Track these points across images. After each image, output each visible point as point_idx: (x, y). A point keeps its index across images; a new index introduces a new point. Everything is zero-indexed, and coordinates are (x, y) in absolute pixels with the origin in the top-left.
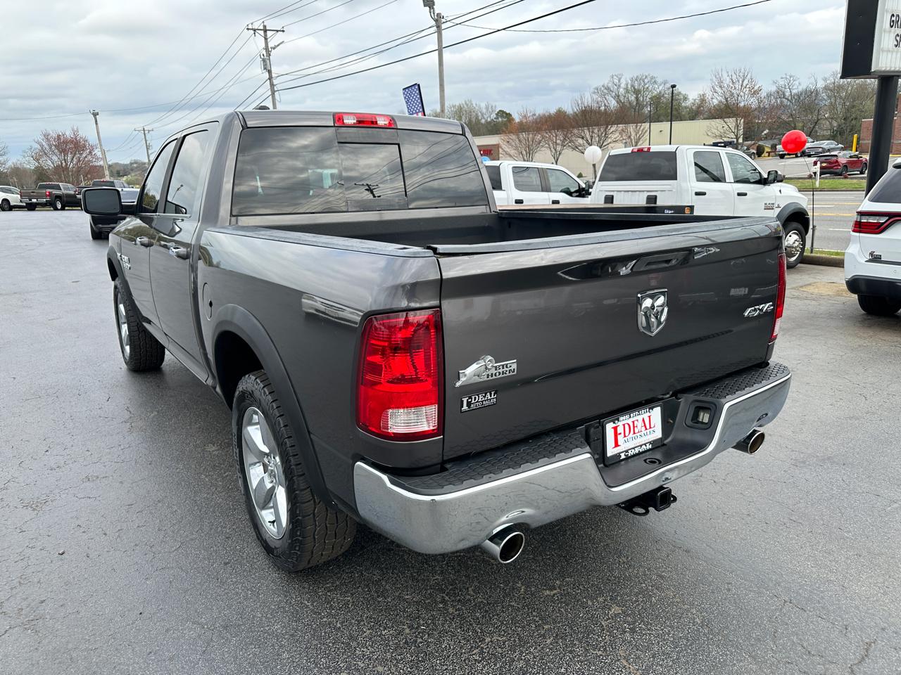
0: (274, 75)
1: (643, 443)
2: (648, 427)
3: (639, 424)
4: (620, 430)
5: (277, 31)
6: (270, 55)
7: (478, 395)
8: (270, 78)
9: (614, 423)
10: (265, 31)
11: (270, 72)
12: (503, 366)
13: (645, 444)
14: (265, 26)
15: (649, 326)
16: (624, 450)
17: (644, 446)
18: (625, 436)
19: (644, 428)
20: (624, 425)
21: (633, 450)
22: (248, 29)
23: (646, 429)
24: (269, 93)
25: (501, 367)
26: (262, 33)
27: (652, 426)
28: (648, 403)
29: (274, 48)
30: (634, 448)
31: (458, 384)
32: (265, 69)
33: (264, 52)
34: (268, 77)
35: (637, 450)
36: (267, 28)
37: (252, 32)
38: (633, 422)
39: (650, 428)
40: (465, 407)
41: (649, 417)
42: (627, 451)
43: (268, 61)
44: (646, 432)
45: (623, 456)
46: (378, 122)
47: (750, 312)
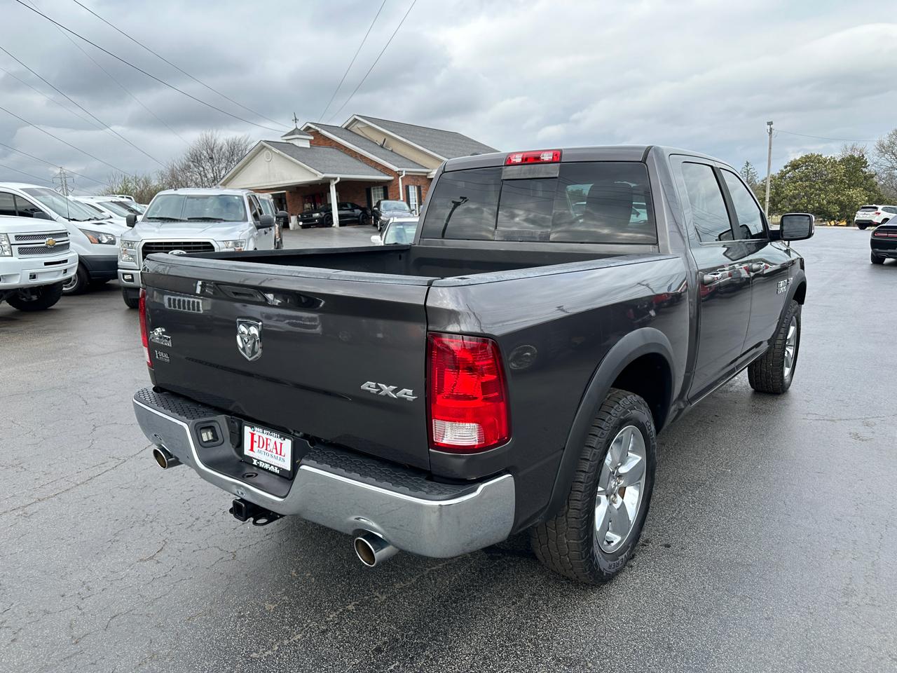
1: (273, 464)
2: (279, 452)
3: (272, 445)
4: (256, 438)
7: (161, 352)
9: (252, 429)
13: (274, 466)
16: (257, 458)
18: (259, 447)
19: (274, 451)
20: (259, 437)
21: (264, 464)
23: (277, 453)
25: (164, 338)
27: (283, 454)
28: (283, 432)
35: (267, 466)
38: (266, 439)
40: (157, 356)
41: (281, 444)
42: (259, 461)
44: (276, 455)
45: (255, 463)
46: (542, 158)
47: (369, 386)
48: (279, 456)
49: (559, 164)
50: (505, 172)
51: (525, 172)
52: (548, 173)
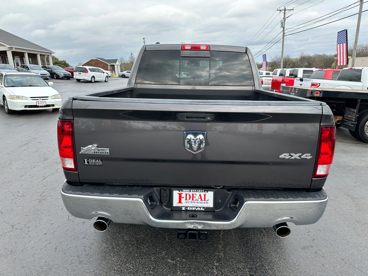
0: (285, 29)
1: (199, 206)
2: (203, 199)
3: (197, 197)
4: (183, 195)
5: (290, 10)
6: (285, 20)
7: (92, 159)
8: (284, 30)
9: (179, 191)
10: (285, 10)
11: (284, 28)
12: (102, 150)
13: (200, 208)
14: (285, 8)
15: (191, 148)
16: (185, 206)
17: (199, 208)
18: (186, 199)
19: (200, 199)
20: (186, 194)
21: (191, 208)
22: (278, 10)
23: (202, 200)
24: (282, 37)
25: (101, 150)
26: (283, 11)
27: (206, 199)
28: (207, 188)
29: (287, 18)
30: (192, 207)
31: (80, 153)
32: (282, 26)
33: (283, 20)
34: (283, 30)
35: (194, 209)
36: (286, 9)
37: (279, 11)
38: (193, 195)
39: (205, 200)
40: (86, 163)
41: (205, 195)
42: (187, 207)
43: (284, 23)
44: (201, 202)
45: (183, 209)
46: (201, 48)
47: (285, 156)
48: (203, 202)
49: (209, 51)
50: (183, 53)
51: (193, 53)
52: (205, 55)
